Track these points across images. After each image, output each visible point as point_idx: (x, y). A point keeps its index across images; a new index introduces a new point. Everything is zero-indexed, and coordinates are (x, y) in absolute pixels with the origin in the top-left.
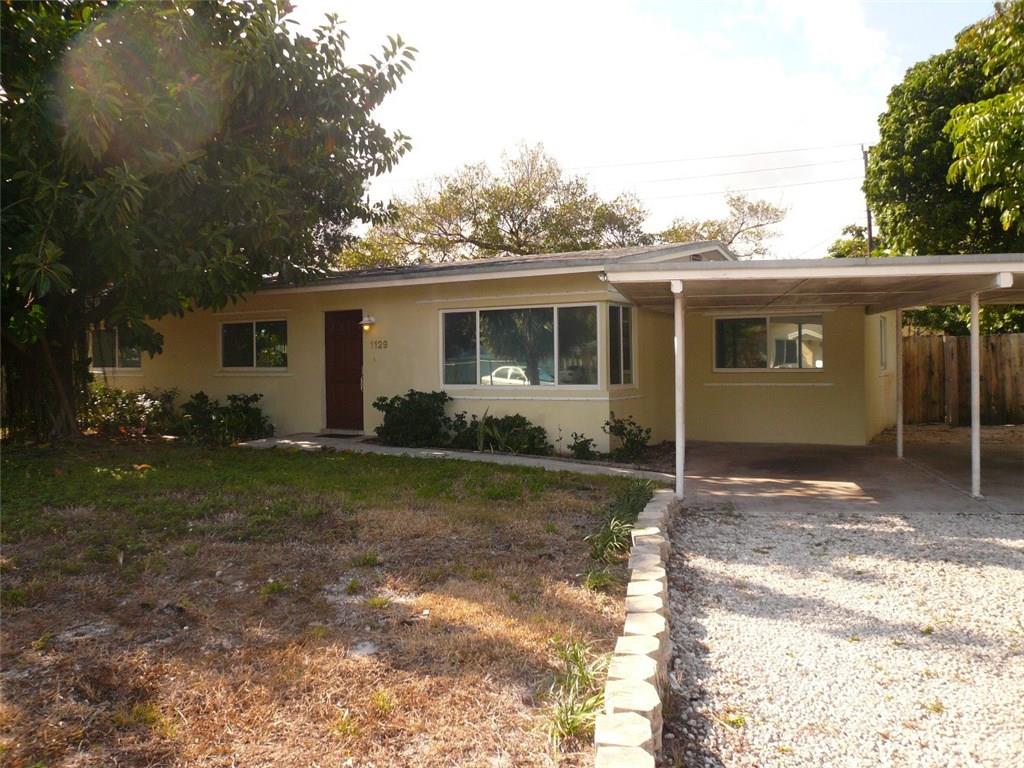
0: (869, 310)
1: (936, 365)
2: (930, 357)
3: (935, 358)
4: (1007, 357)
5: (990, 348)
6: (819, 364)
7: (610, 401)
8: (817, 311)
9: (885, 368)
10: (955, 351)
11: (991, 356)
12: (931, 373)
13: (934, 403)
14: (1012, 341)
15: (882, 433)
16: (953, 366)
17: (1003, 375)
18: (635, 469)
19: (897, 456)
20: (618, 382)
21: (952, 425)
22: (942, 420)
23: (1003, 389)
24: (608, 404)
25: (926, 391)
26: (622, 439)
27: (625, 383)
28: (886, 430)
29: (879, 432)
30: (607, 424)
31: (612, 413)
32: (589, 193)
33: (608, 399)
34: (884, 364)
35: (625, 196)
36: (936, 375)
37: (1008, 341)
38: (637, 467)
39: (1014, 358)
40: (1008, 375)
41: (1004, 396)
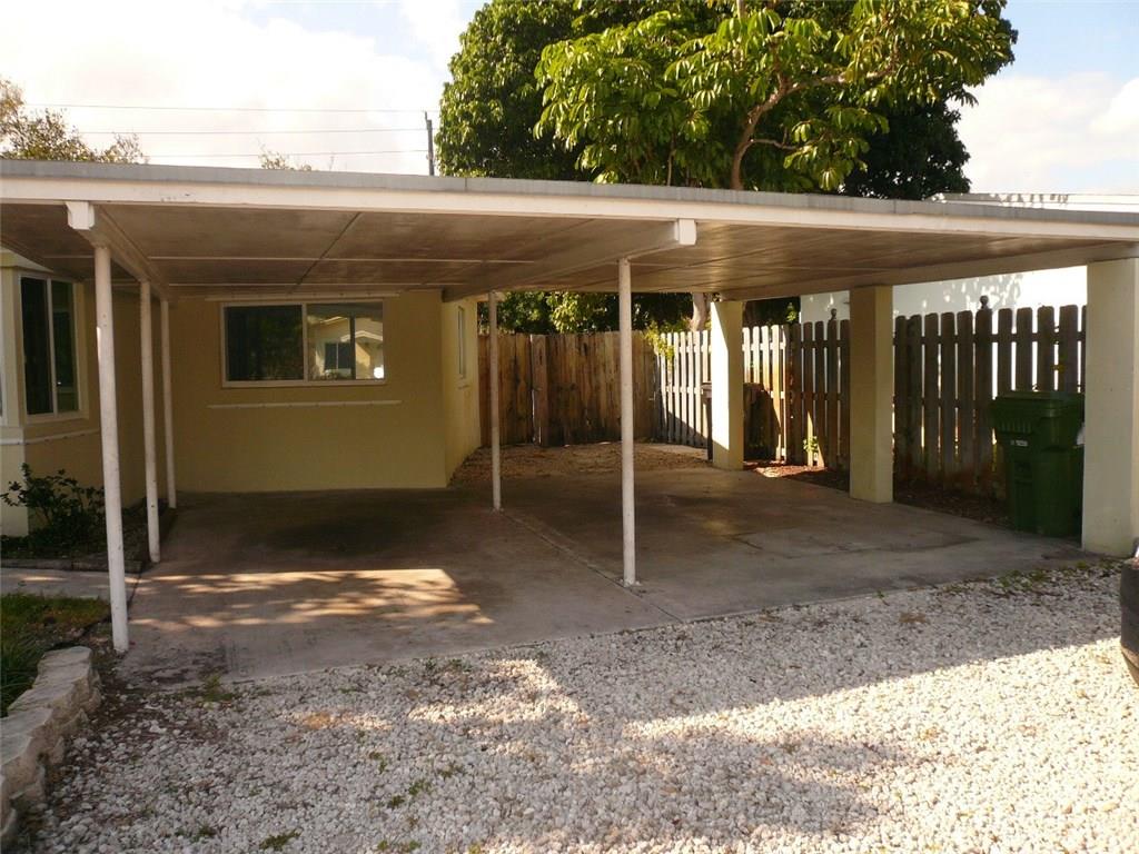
0: (447, 295)
1: (522, 370)
2: (516, 361)
3: (521, 361)
4: (602, 361)
5: (583, 349)
6: (379, 373)
7: (27, 445)
8: (376, 296)
9: (464, 377)
10: (544, 352)
11: (583, 359)
12: (517, 381)
13: (520, 418)
14: (607, 340)
15: (464, 465)
16: (541, 370)
17: (598, 382)
18: (65, 569)
19: (492, 506)
20: (47, 409)
21: (543, 446)
22: (530, 440)
23: (598, 399)
24: (21, 450)
25: (511, 403)
26: (46, 512)
27: (61, 408)
28: (467, 459)
29: (461, 463)
30: (15, 487)
31: (25, 467)
32: (68, 136)
33: (21, 441)
34: (464, 372)
35: (122, 146)
36: (523, 383)
37: (603, 341)
38: (68, 565)
39: (609, 362)
40: (602, 382)
41: (599, 407)
